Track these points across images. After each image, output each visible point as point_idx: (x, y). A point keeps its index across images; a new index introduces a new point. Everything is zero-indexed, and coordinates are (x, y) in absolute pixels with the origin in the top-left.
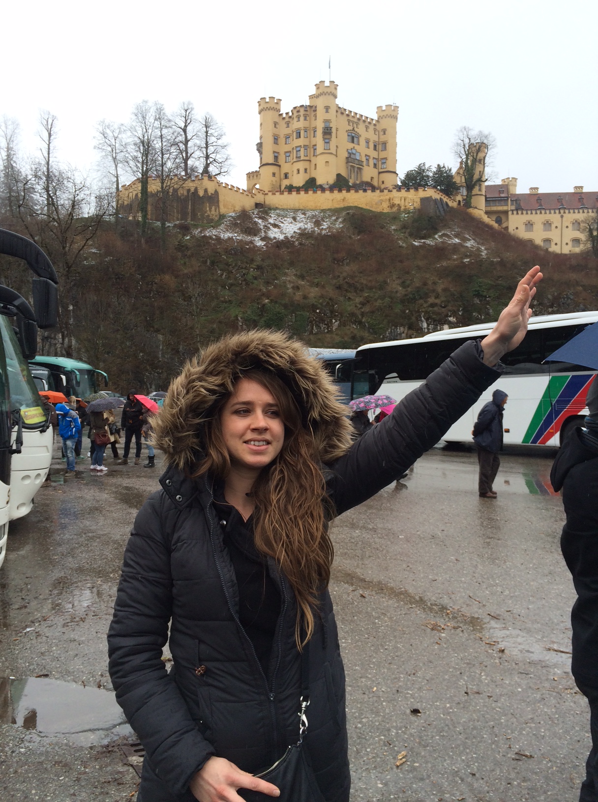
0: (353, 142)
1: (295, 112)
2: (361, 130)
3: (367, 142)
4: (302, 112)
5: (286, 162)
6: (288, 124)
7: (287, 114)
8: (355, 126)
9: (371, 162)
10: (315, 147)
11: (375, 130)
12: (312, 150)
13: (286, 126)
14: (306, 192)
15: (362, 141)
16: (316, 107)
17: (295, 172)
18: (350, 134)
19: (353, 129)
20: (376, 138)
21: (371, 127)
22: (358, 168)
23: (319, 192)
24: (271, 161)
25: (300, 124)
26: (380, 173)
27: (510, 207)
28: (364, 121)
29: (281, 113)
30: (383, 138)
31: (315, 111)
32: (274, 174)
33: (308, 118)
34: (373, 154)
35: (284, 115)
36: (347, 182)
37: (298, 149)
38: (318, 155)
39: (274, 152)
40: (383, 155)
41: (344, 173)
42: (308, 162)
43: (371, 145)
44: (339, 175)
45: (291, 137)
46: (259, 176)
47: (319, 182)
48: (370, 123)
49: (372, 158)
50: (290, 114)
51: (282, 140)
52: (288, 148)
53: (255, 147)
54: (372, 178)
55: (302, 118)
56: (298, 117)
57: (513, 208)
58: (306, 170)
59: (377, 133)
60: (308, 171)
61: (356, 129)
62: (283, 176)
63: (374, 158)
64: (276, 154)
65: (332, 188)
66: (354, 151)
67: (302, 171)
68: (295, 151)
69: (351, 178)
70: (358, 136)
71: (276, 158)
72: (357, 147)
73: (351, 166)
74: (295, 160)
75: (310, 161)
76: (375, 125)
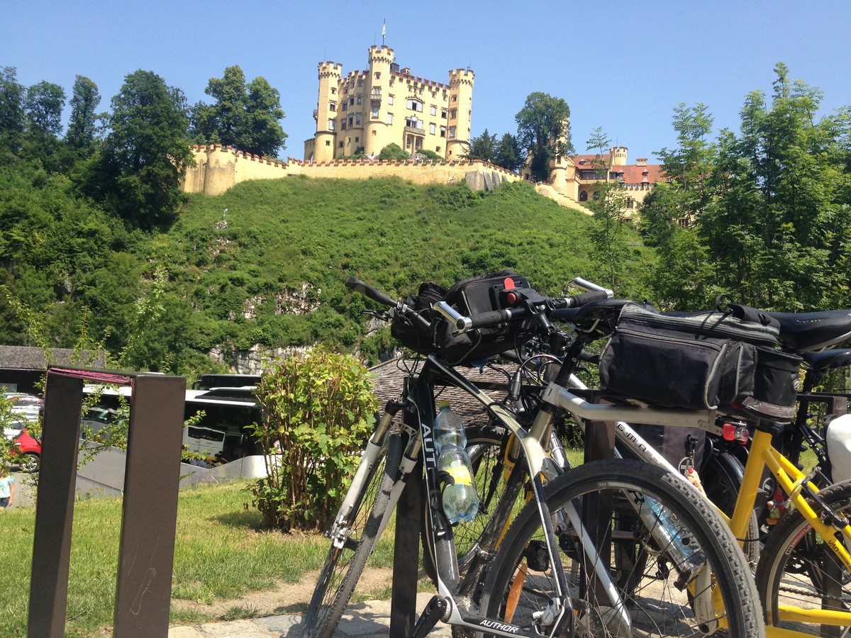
0: (414, 109)
1: (350, 77)
2: (425, 96)
3: (434, 109)
5: (342, 130)
6: (346, 90)
9: (438, 131)
14: (347, 163)
17: (347, 140)
19: (416, 95)
20: (445, 105)
22: (418, 138)
23: (359, 164)
25: (353, 91)
26: (448, 142)
27: (607, 180)
28: (430, 87)
30: (453, 105)
33: (362, 84)
34: (440, 121)
35: (343, 81)
37: (351, 116)
38: (367, 123)
39: (330, 119)
40: (452, 123)
41: (399, 142)
42: (360, 131)
43: (439, 113)
44: (390, 144)
45: (348, 104)
47: (366, 152)
49: (438, 126)
50: (348, 80)
54: (438, 149)
58: (357, 139)
59: (447, 99)
60: (360, 140)
62: (338, 144)
63: (442, 126)
66: (415, 119)
68: (348, 118)
70: (422, 103)
72: (419, 114)
73: (410, 135)
74: (347, 128)
75: (363, 129)
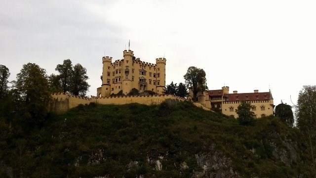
0: (142, 74)
2: (147, 69)
3: (150, 74)
4: (118, 63)
7: (114, 63)
8: (144, 67)
9: (152, 82)
11: (155, 69)
13: (113, 68)
15: (147, 74)
17: (116, 88)
18: (141, 71)
20: (155, 72)
21: (153, 68)
23: (121, 97)
24: (106, 83)
25: (118, 68)
26: (157, 87)
27: (222, 100)
28: (149, 65)
29: (111, 63)
30: (158, 72)
31: (124, 62)
32: (107, 89)
33: (121, 65)
34: (153, 79)
37: (117, 78)
38: (123, 81)
40: (158, 79)
41: (137, 88)
42: (121, 84)
43: (153, 75)
44: (133, 89)
45: (115, 73)
46: (101, 90)
47: (124, 92)
48: (152, 66)
51: (111, 74)
52: (114, 77)
53: (100, 78)
54: (153, 89)
55: (118, 65)
56: (117, 65)
57: (224, 100)
60: (120, 87)
61: (144, 69)
62: (111, 89)
63: (154, 81)
64: (109, 80)
66: (143, 78)
67: (118, 87)
69: (141, 90)
70: (146, 72)
71: (109, 82)
72: (144, 76)
73: (141, 85)
74: (115, 83)
76: (154, 67)
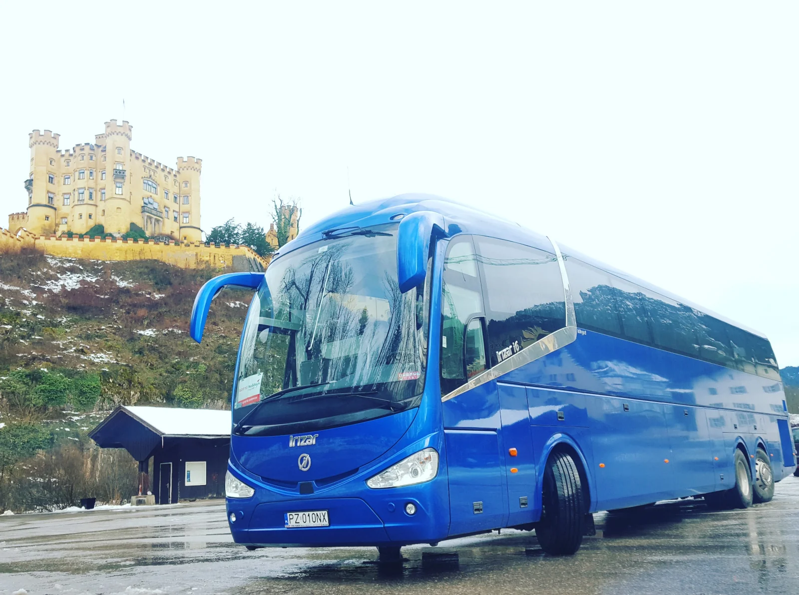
0: (150, 190)
1: (77, 149)
4: (87, 151)
5: (63, 205)
6: (68, 162)
7: (67, 151)
8: (152, 173)
10: (103, 191)
11: (175, 181)
12: (99, 194)
13: (65, 164)
14: (92, 239)
15: (160, 191)
16: (105, 147)
17: (77, 216)
18: (146, 182)
19: (150, 176)
20: (176, 190)
21: (171, 178)
22: (156, 219)
23: (109, 241)
24: (45, 202)
25: (83, 164)
28: (163, 170)
29: (58, 149)
31: (104, 151)
32: (47, 218)
33: (94, 158)
35: (63, 152)
36: (143, 232)
37: (81, 191)
38: (108, 199)
39: (48, 192)
42: (94, 207)
43: (171, 196)
44: (132, 224)
45: (72, 178)
46: (26, 218)
47: (108, 230)
48: (169, 173)
49: (172, 210)
50: (72, 152)
51: (58, 180)
52: (66, 189)
53: (24, 185)
55: (86, 157)
56: (82, 155)
58: (90, 216)
59: (177, 184)
60: (93, 217)
61: (152, 176)
62: (58, 220)
64: (51, 196)
65: (125, 238)
66: (151, 200)
67: (85, 216)
68: (76, 193)
69: (147, 230)
70: (156, 185)
71: (51, 199)
72: (154, 195)
73: (148, 216)
74: (76, 203)
75: (96, 205)
76: (175, 176)
